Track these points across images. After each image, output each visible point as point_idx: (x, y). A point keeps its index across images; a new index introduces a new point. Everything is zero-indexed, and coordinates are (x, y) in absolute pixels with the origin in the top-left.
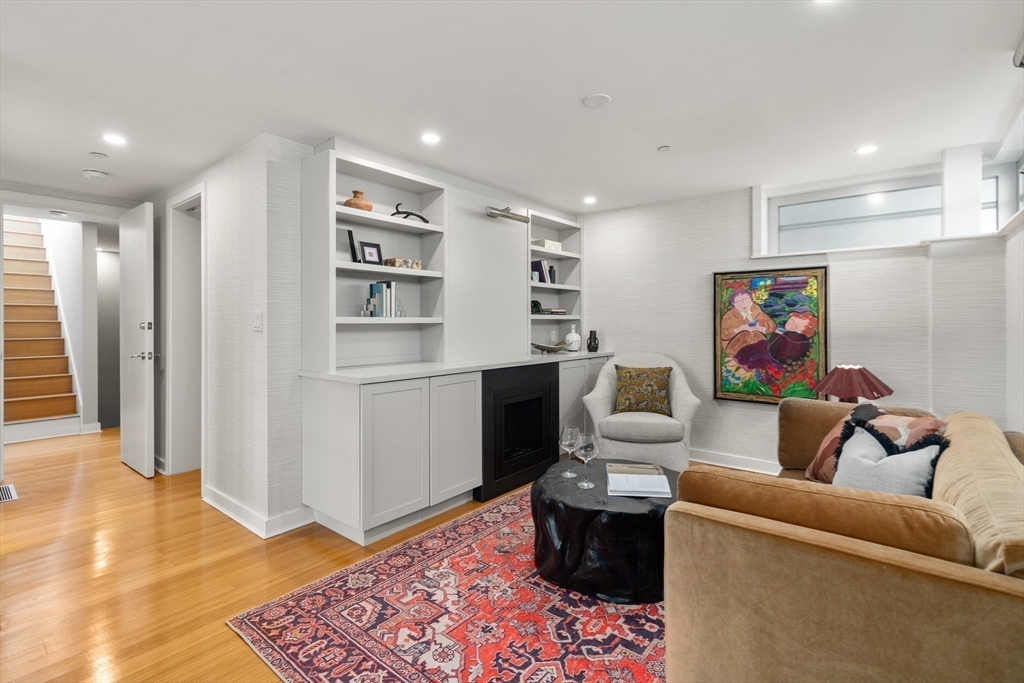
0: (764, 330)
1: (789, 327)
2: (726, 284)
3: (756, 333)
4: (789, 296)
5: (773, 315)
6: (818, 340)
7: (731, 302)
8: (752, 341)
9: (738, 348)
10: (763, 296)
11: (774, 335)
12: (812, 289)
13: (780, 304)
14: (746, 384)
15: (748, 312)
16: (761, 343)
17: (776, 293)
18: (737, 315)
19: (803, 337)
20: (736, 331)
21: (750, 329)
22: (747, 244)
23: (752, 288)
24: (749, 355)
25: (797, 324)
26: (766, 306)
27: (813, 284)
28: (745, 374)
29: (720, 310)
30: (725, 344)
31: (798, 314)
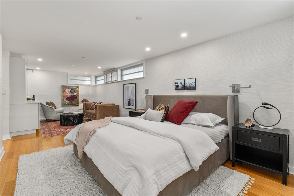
0: (70, 95)
1: (74, 94)
2: (64, 88)
3: (69, 95)
4: (74, 90)
5: (72, 93)
6: (78, 96)
7: (65, 90)
8: (68, 97)
9: (66, 98)
10: (70, 90)
11: (72, 96)
12: (77, 89)
13: (73, 91)
14: (67, 103)
15: (68, 92)
16: (70, 97)
17: (72, 89)
18: (66, 92)
19: (76, 96)
20: (66, 95)
21: (68, 95)
22: (67, 81)
23: (69, 88)
24: (68, 99)
25: (75, 94)
26: (71, 91)
27: (77, 88)
28: (67, 102)
29: (63, 92)
30: (64, 97)
31: (75, 93)
